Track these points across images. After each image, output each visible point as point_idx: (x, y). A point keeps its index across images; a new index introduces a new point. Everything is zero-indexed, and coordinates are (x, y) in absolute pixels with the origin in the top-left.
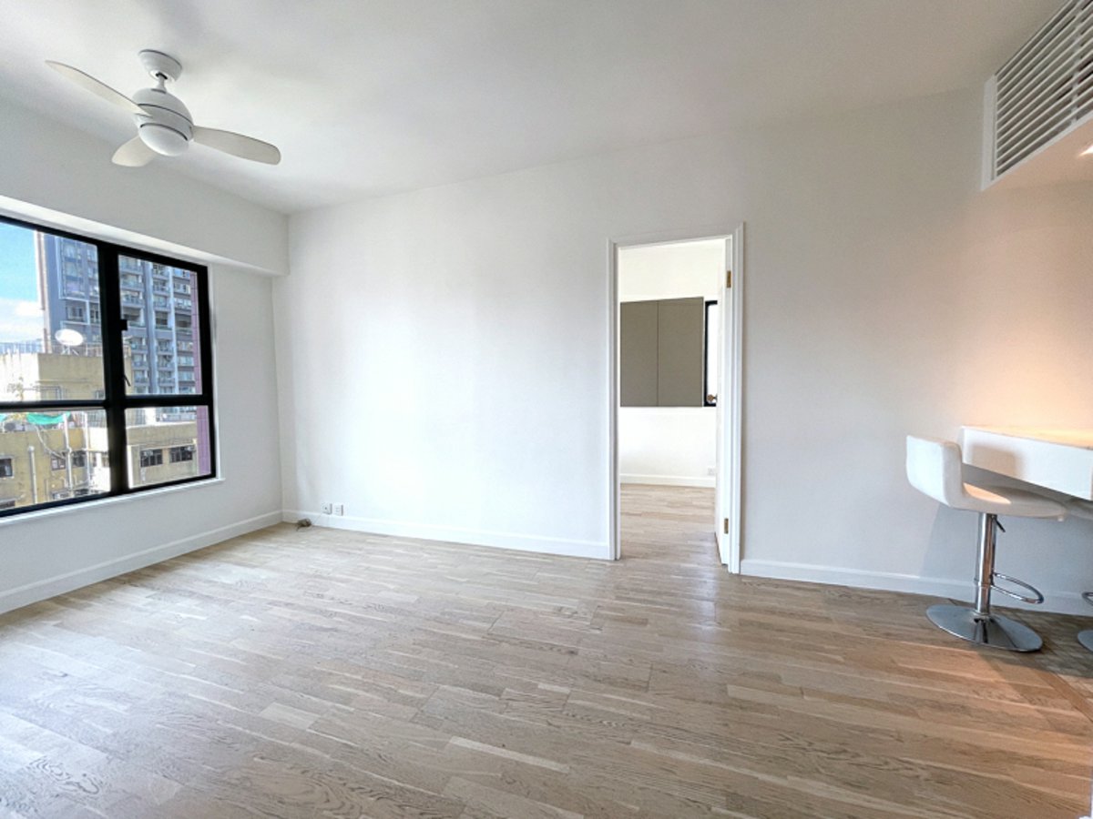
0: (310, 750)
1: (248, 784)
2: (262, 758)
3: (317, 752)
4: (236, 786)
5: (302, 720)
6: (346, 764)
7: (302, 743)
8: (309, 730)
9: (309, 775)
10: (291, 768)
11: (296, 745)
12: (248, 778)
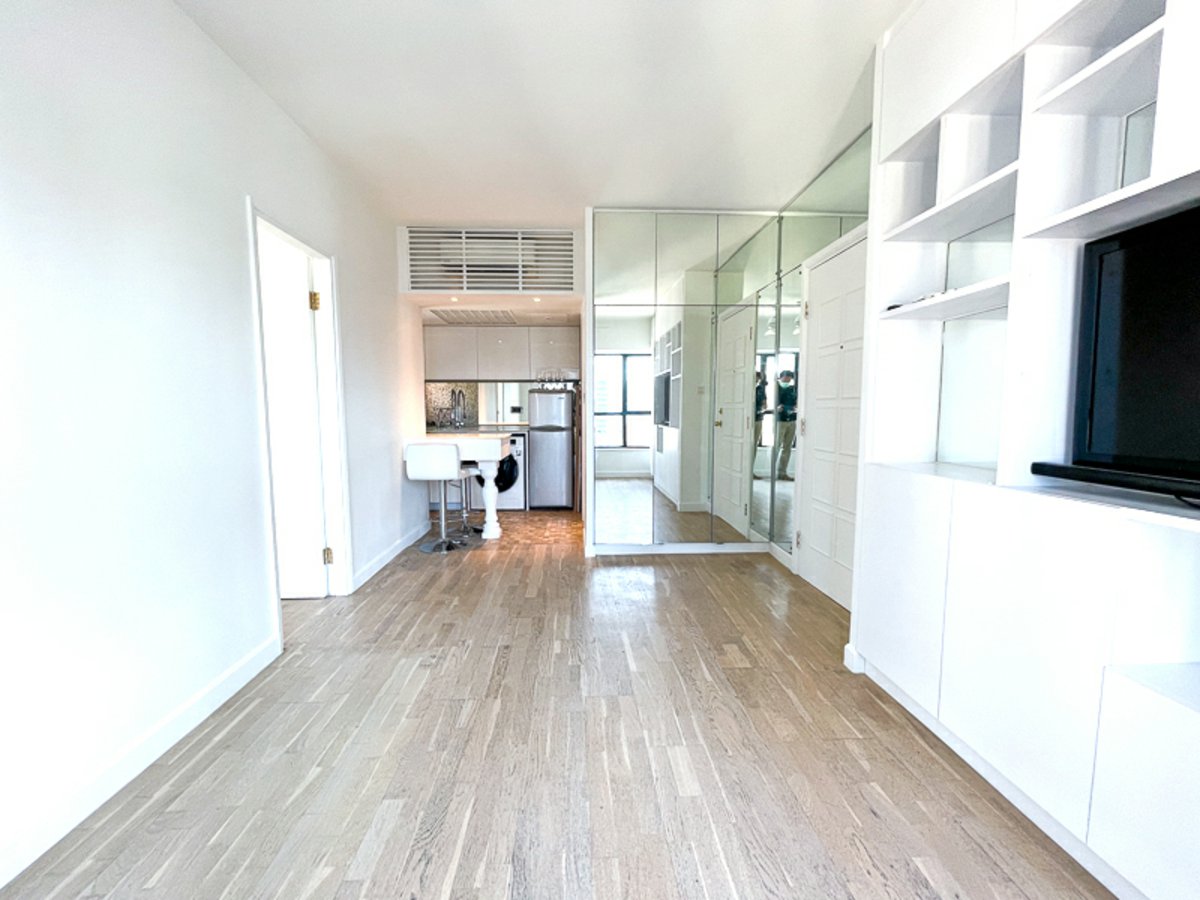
0: (697, 730)
1: (746, 741)
2: (726, 751)
3: (695, 724)
4: (753, 746)
5: (681, 757)
6: (689, 705)
7: (695, 737)
8: (684, 743)
9: (711, 717)
10: (716, 728)
11: (701, 741)
12: (743, 744)
